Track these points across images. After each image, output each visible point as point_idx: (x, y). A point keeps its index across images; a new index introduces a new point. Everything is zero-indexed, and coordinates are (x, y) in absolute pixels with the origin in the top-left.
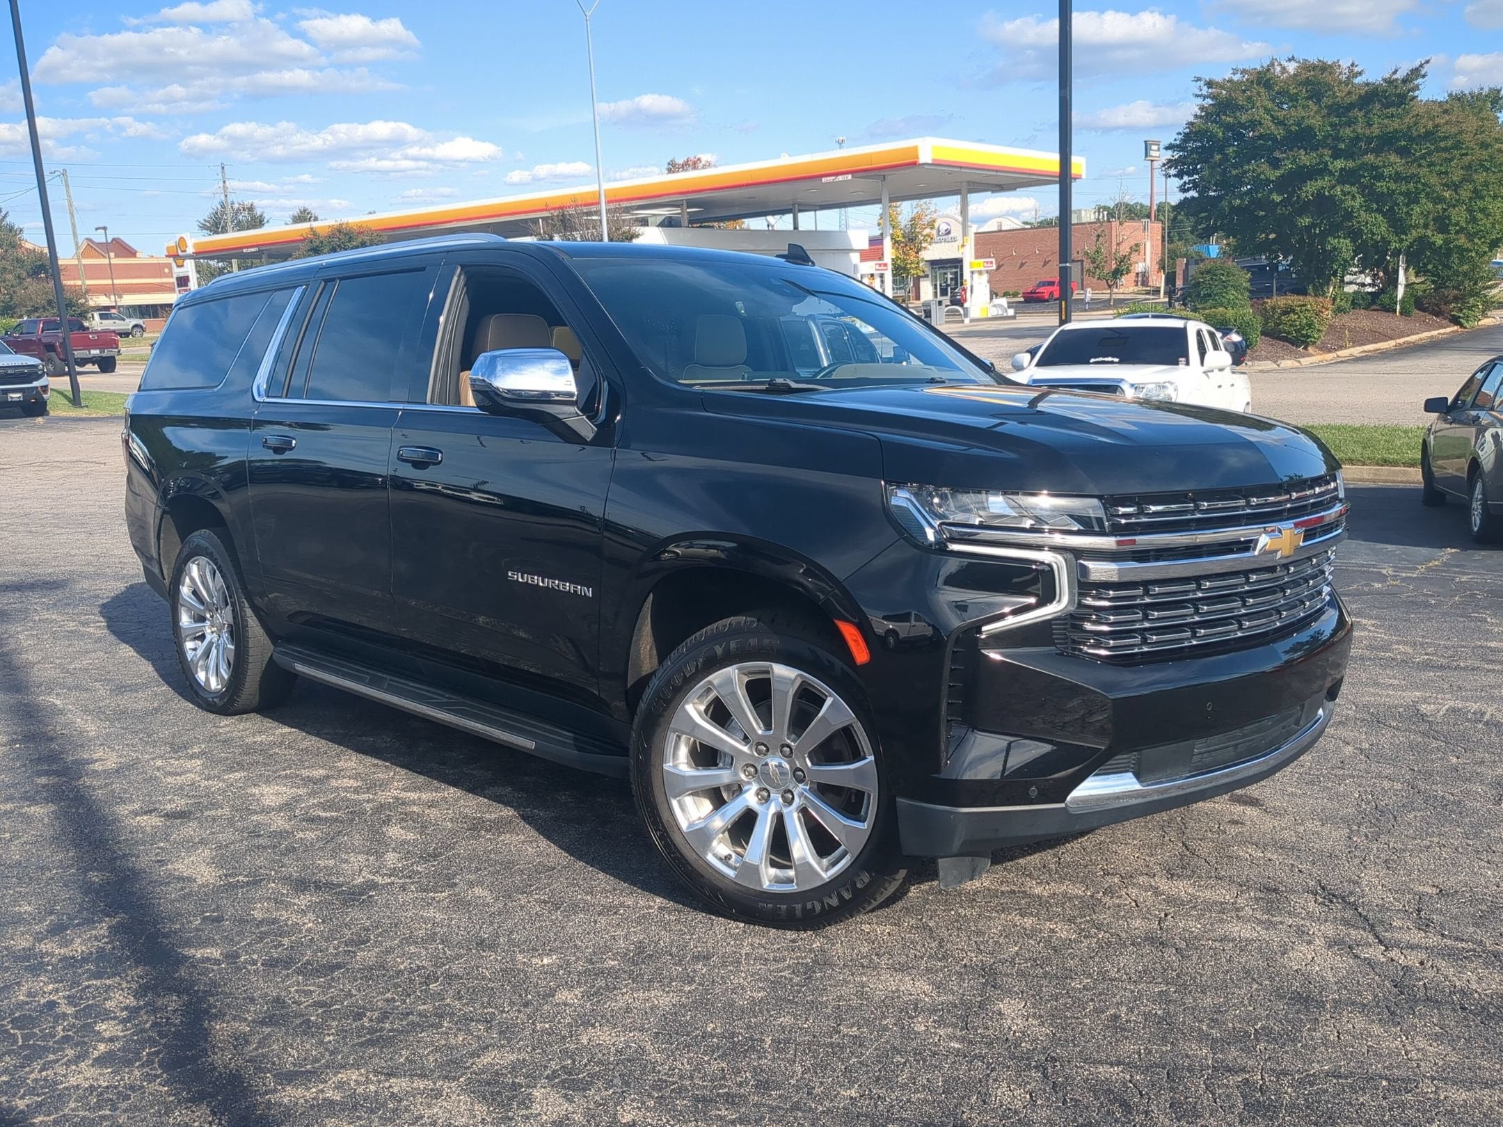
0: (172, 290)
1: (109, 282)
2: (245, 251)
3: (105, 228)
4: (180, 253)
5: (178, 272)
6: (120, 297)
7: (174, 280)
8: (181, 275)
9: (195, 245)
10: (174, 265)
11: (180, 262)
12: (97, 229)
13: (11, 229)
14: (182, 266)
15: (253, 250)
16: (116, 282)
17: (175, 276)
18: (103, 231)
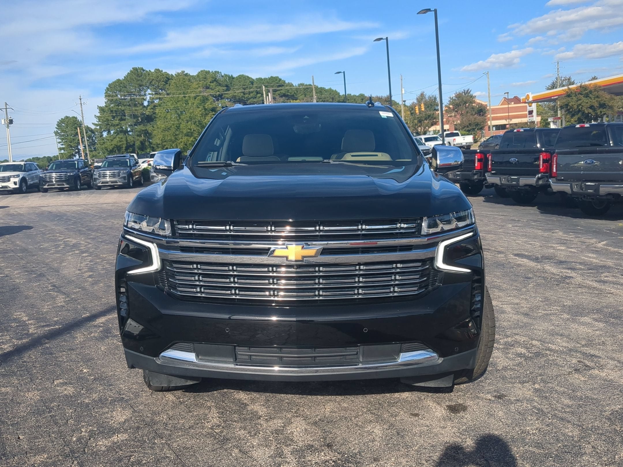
0: (526, 117)
1: (507, 114)
2: (552, 98)
3: (508, 93)
4: (526, 101)
5: (529, 109)
6: (511, 120)
7: (527, 113)
8: (530, 110)
9: (533, 97)
10: (528, 106)
11: (530, 104)
12: (505, 93)
13: (471, 96)
14: (531, 106)
15: (556, 97)
16: (510, 114)
17: (528, 110)
18: (507, 94)
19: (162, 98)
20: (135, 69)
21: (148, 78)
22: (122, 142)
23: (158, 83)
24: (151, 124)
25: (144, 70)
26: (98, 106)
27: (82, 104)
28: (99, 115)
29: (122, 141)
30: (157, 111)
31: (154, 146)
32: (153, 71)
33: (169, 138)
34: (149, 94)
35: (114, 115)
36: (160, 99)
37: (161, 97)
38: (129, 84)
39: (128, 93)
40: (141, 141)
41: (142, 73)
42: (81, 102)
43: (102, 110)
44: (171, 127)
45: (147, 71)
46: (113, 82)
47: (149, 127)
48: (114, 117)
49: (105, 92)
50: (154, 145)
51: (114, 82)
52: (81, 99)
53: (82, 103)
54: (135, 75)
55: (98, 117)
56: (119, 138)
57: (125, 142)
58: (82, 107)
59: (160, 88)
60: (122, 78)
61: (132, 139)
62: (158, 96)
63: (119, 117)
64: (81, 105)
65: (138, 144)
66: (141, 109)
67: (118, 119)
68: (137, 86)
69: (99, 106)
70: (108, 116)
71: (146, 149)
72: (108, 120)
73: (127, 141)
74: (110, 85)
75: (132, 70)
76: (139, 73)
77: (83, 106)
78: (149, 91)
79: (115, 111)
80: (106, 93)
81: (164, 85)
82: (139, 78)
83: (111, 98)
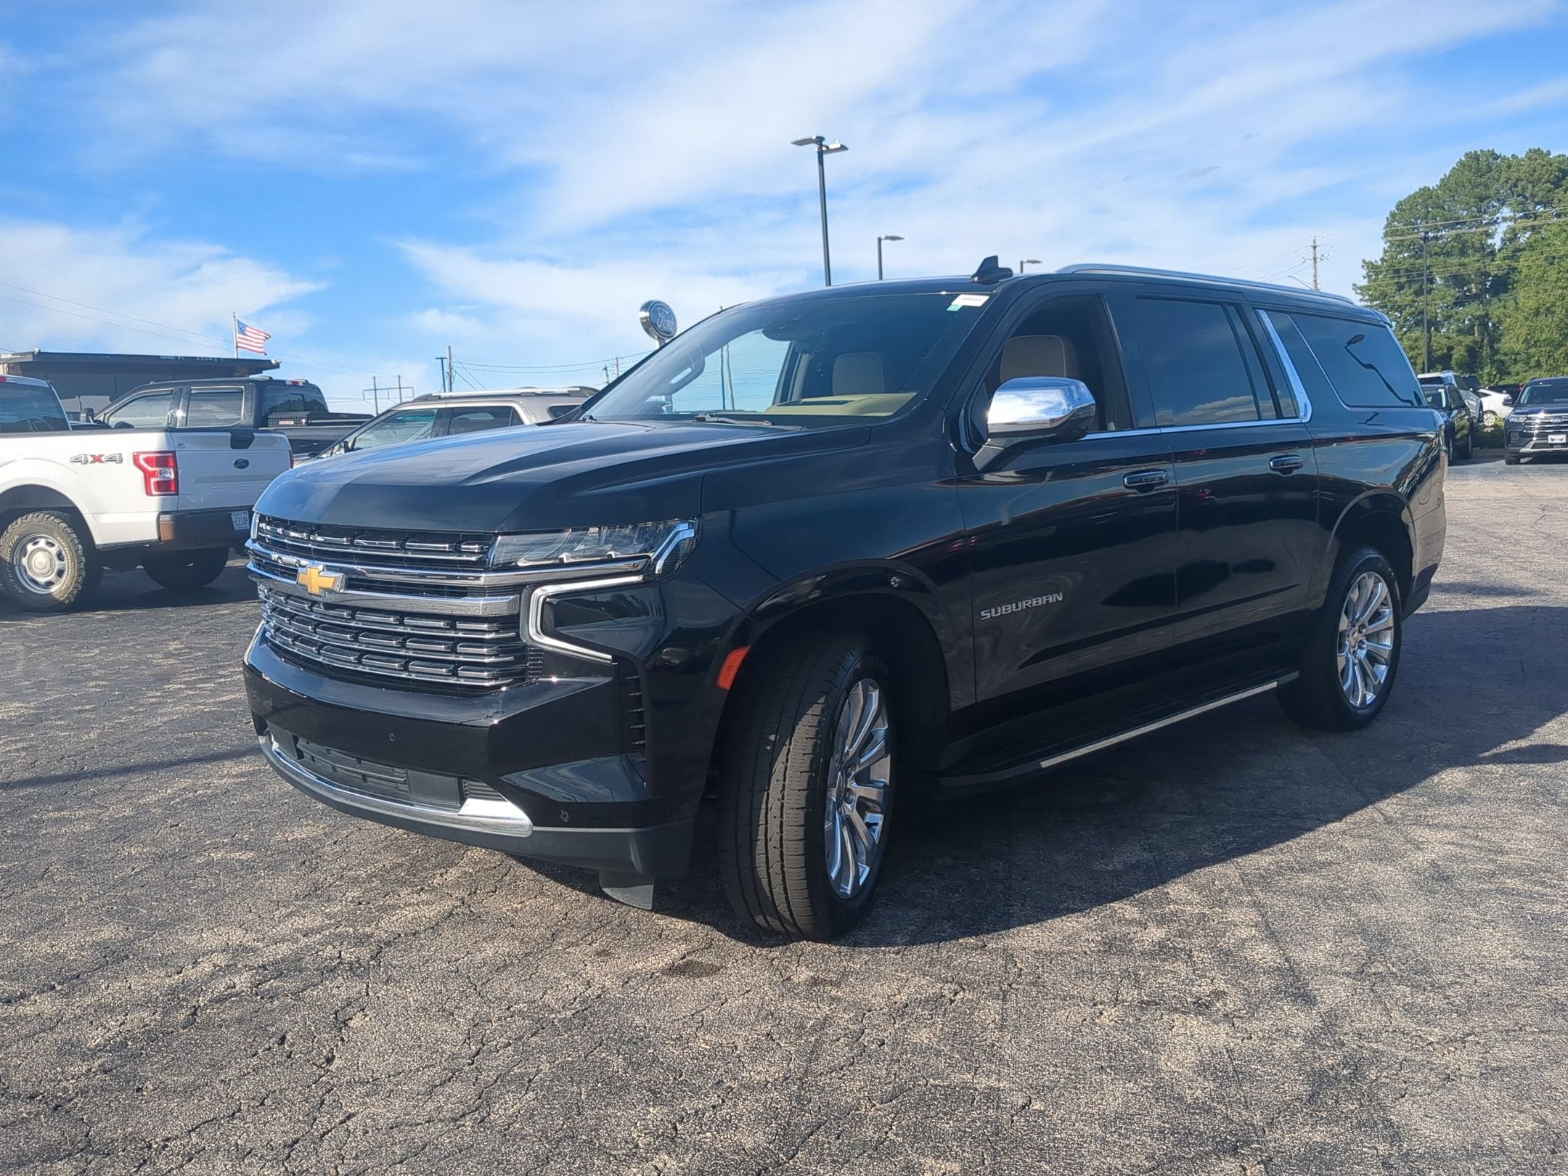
19: (1540, 227)
20: (1474, 157)
21: (1504, 175)
22: (1416, 351)
23: (1534, 187)
24: (1500, 300)
25: (1496, 157)
26: (1364, 261)
27: (1318, 260)
28: (1364, 282)
29: (1416, 347)
30: (1521, 264)
31: (1503, 358)
32: (1521, 155)
33: (1544, 337)
34: (1505, 219)
35: (1403, 280)
36: (1533, 228)
37: (1536, 223)
38: (1453, 196)
39: (1446, 220)
40: (1467, 346)
41: (1488, 166)
42: (1315, 253)
43: (1371, 268)
44: (1554, 305)
45: (1504, 158)
46: (1410, 197)
47: (1496, 309)
48: (1401, 287)
49: (1386, 223)
50: (1505, 354)
51: (1412, 198)
52: (1315, 247)
53: (1318, 256)
54: (1470, 171)
55: (1361, 288)
56: (1409, 339)
57: (1424, 350)
58: (1315, 268)
59: (1536, 199)
60: (1433, 183)
61: (1444, 341)
62: (1530, 223)
63: (1416, 286)
64: (1315, 262)
65: (1459, 353)
66: (1478, 261)
67: (1412, 290)
68: (1472, 200)
69: (1367, 261)
70: (1387, 285)
71: (1482, 369)
72: (1384, 295)
73: (1429, 347)
74: (1400, 206)
75: (1463, 159)
76: (1483, 166)
77: (1318, 265)
78: (1506, 211)
79: (1407, 270)
80: (1389, 225)
81: (1550, 191)
82: (1479, 180)
83: (1398, 238)
